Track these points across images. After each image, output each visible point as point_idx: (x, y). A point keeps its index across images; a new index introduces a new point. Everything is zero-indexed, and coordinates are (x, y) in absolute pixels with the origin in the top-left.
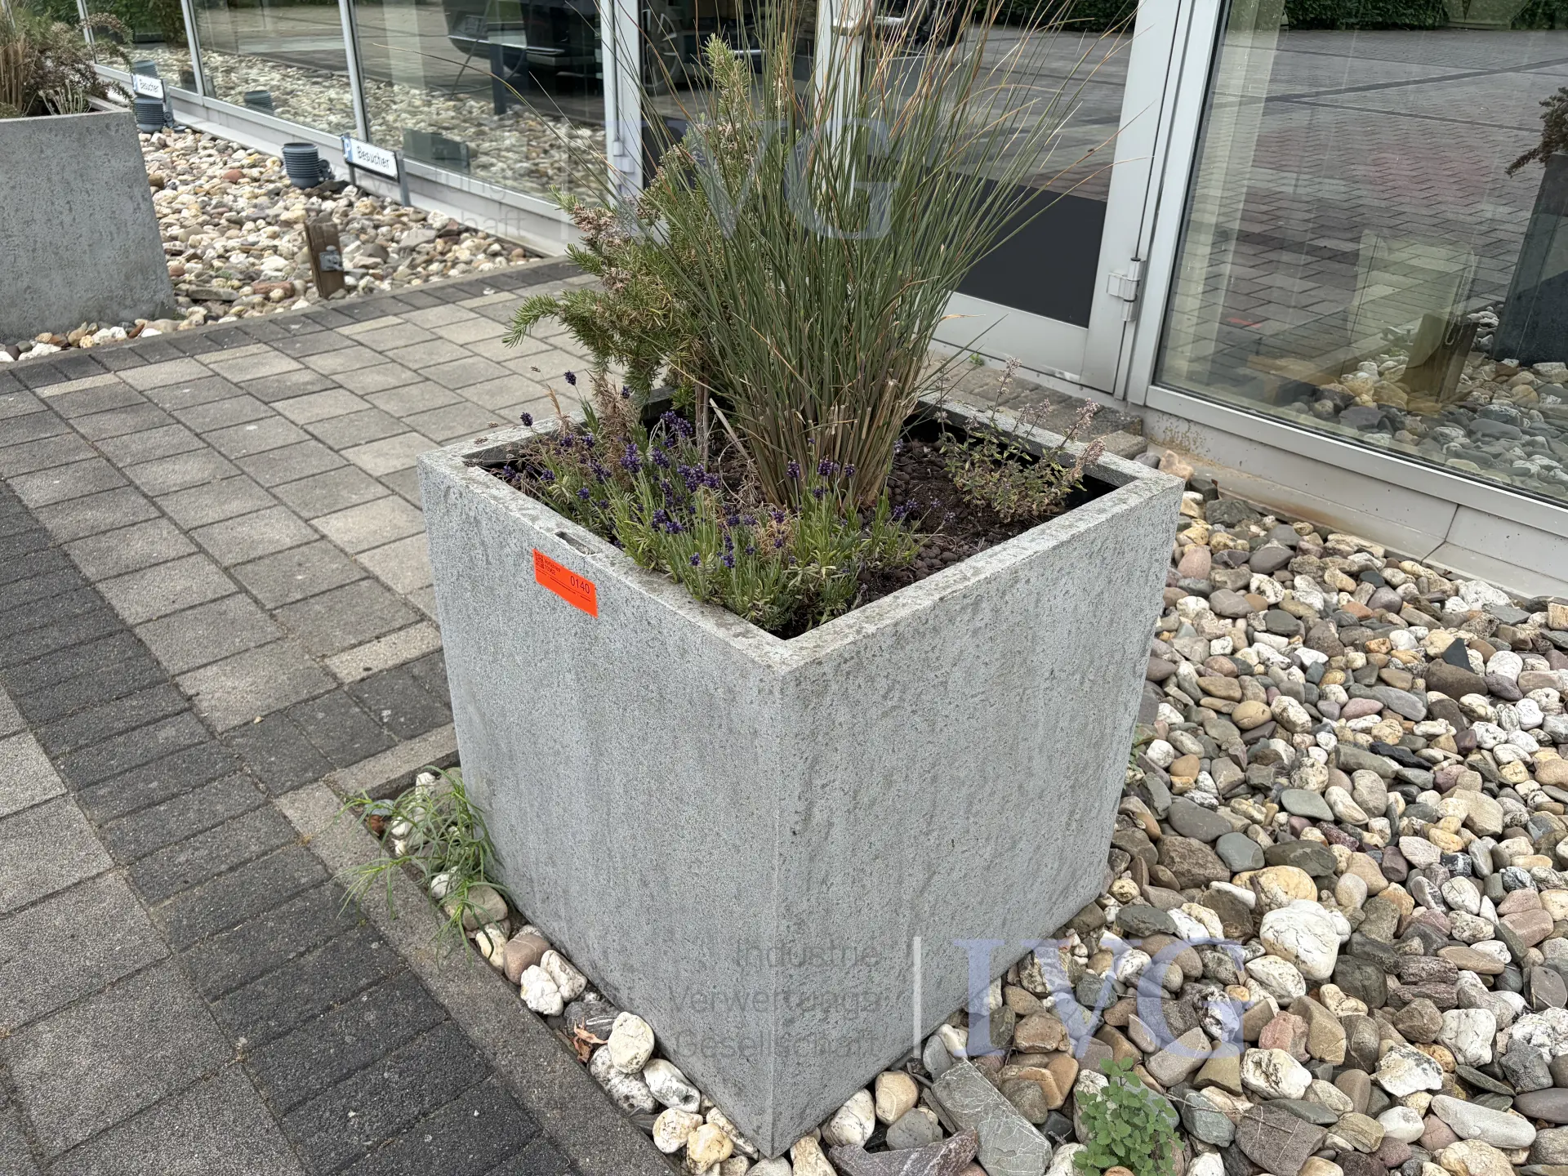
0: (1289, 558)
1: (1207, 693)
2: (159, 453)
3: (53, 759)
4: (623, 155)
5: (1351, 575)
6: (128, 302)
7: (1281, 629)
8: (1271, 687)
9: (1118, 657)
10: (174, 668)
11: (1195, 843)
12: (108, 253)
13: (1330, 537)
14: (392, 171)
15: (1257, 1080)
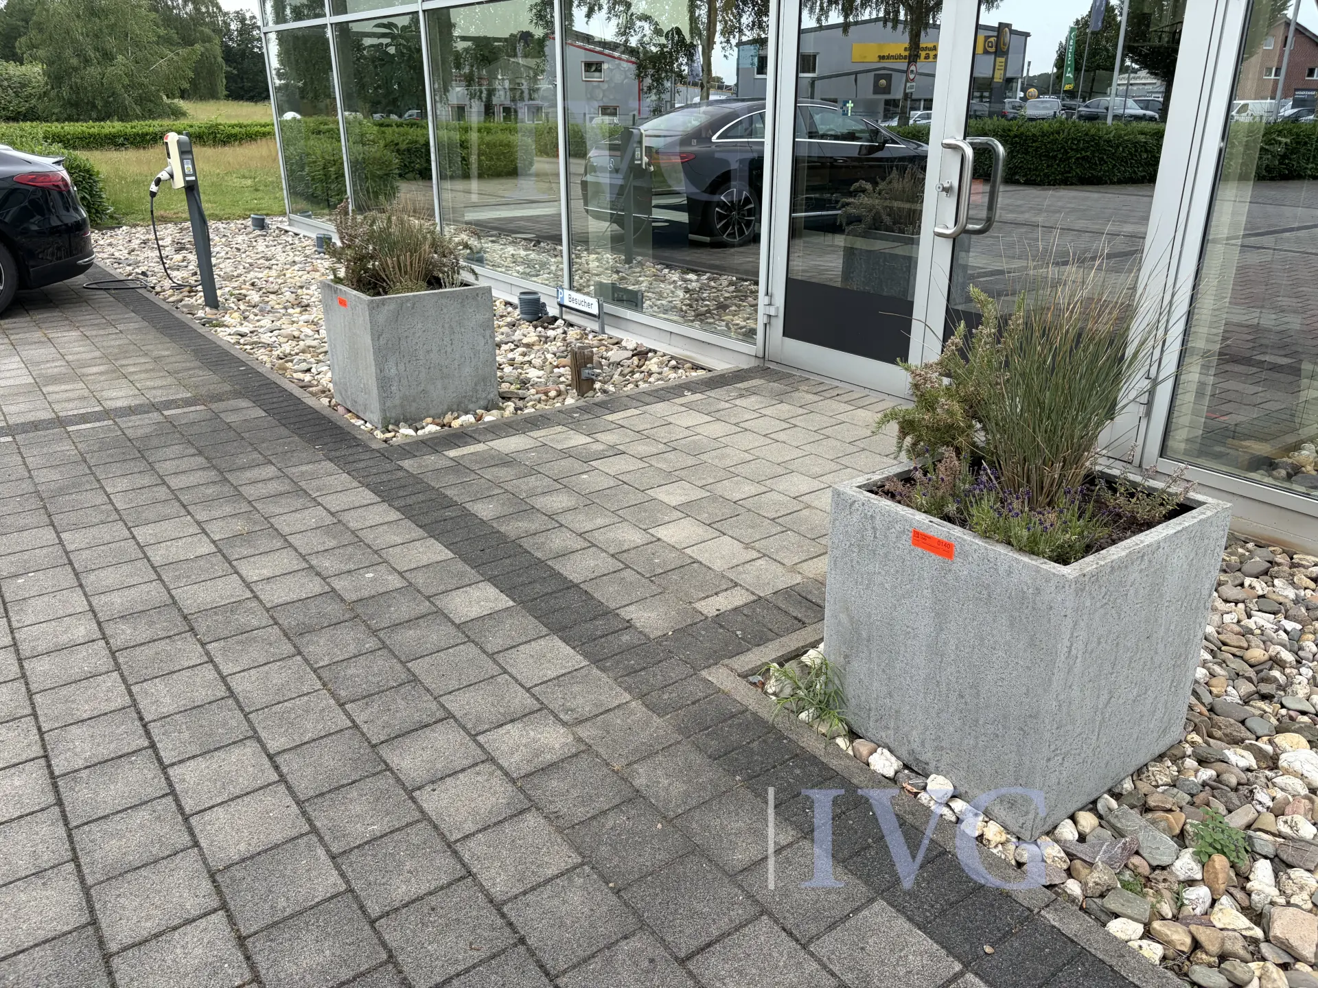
0: (1269, 568)
1: (1225, 644)
2: (539, 490)
3: (574, 648)
4: (770, 304)
5: (1312, 579)
6: (474, 399)
7: (1269, 609)
8: (1266, 642)
9: (1198, 596)
10: (612, 605)
11: (1232, 721)
12: (467, 370)
13: (1295, 556)
14: (595, 311)
15: (1285, 829)
